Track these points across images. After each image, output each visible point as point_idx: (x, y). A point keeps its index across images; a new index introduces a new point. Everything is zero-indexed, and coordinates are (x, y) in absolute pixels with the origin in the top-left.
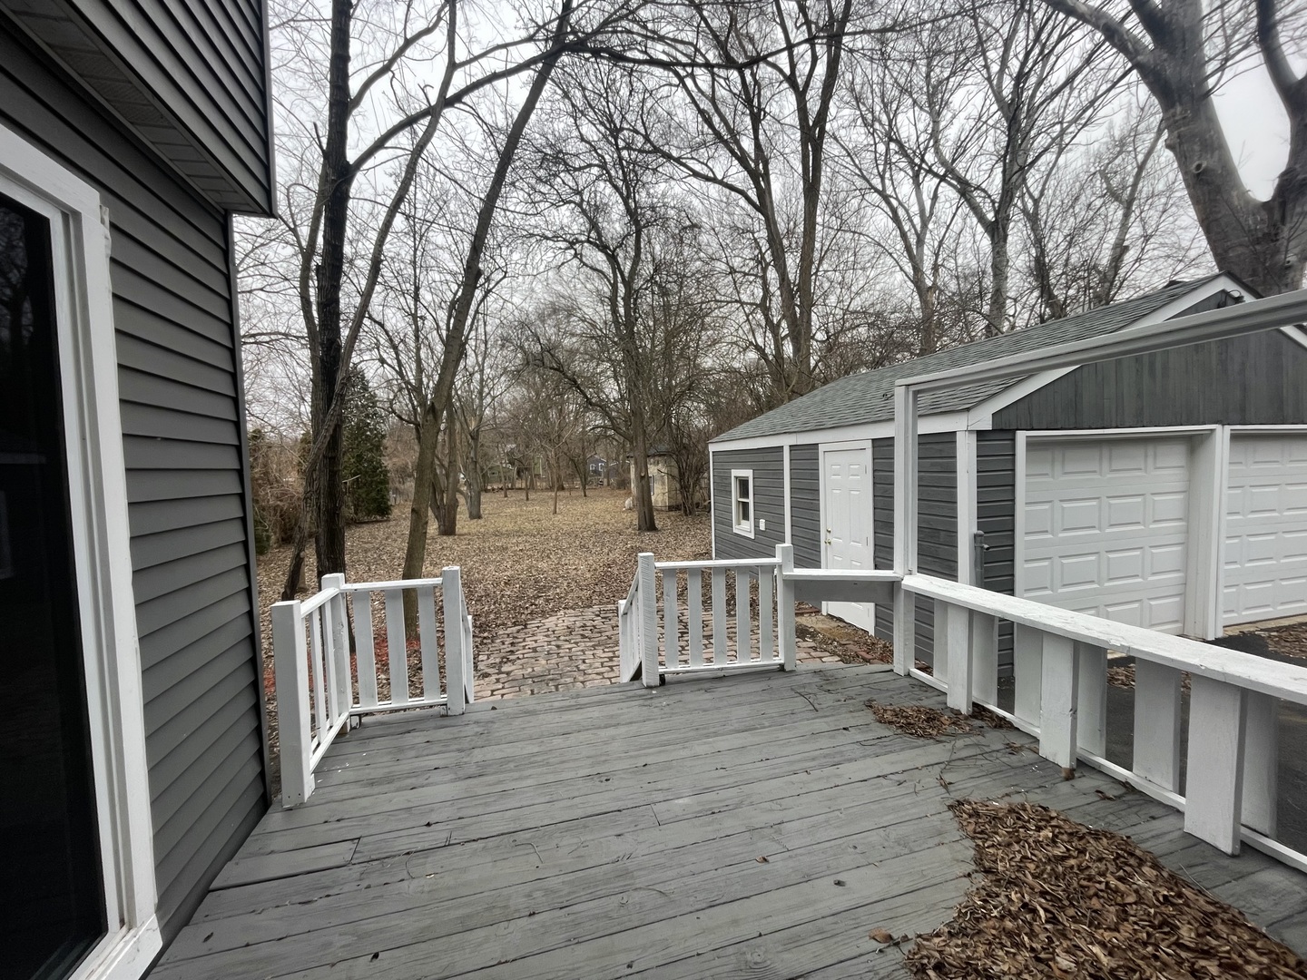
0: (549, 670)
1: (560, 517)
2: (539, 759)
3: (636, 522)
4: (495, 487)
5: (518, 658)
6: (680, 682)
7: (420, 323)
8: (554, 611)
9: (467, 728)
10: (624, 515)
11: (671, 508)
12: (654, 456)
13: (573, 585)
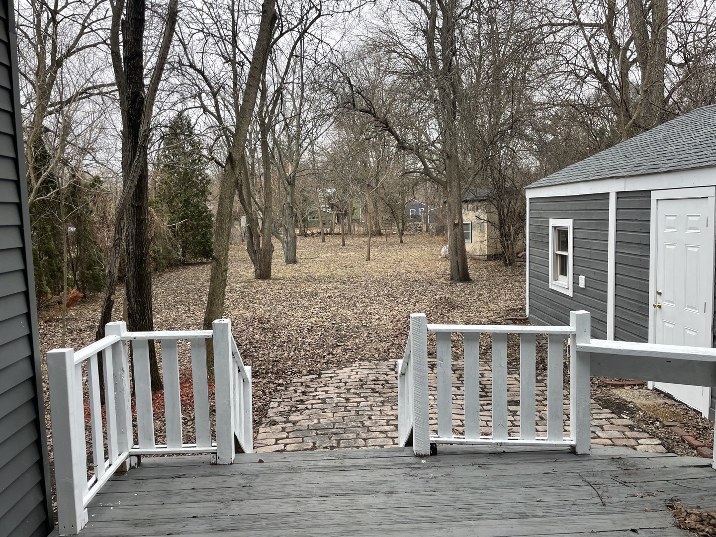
0: (334, 423)
1: (373, 263)
2: (291, 519)
3: (448, 272)
4: (314, 231)
5: (307, 408)
6: (453, 453)
7: (239, 70)
8: (349, 362)
9: (232, 479)
10: (438, 264)
11: (490, 257)
12: (473, 201)
13: (373, 335)
